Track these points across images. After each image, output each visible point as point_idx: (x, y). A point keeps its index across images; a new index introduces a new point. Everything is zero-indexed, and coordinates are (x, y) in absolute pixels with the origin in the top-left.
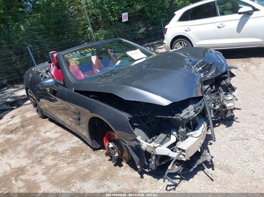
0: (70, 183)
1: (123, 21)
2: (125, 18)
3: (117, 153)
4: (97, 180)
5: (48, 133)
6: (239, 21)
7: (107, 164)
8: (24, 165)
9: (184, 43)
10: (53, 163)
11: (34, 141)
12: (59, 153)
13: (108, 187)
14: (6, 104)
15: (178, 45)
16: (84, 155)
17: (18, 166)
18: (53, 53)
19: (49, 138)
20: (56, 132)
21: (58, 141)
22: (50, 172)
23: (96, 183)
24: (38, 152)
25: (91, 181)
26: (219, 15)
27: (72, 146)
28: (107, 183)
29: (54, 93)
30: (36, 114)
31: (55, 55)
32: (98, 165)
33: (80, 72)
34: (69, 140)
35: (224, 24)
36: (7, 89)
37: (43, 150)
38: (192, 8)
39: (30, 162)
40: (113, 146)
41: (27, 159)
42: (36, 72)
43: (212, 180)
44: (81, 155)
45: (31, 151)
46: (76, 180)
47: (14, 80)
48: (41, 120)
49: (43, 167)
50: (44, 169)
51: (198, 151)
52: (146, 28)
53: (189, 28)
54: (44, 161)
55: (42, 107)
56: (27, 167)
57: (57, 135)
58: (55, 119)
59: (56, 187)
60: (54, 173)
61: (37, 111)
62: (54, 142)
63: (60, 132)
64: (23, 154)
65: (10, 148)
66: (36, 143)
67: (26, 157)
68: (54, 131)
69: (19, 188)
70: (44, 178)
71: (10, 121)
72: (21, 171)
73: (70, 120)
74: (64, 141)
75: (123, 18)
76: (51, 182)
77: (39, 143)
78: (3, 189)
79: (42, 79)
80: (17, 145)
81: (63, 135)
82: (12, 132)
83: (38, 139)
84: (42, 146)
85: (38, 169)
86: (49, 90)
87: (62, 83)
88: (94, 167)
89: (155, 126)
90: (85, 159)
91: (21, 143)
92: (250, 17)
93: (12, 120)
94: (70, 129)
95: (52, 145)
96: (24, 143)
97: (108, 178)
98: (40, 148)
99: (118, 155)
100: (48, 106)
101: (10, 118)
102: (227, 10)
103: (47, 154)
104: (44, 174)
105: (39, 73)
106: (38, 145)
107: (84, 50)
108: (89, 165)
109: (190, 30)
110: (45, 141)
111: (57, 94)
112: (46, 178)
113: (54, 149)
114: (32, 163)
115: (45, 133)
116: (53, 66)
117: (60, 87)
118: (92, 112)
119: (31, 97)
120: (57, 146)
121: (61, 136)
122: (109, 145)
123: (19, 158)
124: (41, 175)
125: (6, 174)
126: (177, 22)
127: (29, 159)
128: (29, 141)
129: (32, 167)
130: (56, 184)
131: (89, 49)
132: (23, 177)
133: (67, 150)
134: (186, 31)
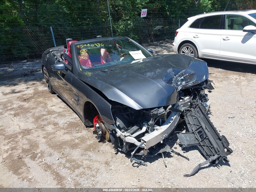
0: (62, 148)
1: (142, 16)
2: (144, 14)
3: (101, 131)
4: (82, 149)
5: (54, 107)
6: (243, 37)
7: (94, 139)
8: (30, 128)
9: (190, 48)
10: (52, 131)
11: (41, 111)
12: (59, 124)
13: (89, 156)
14: (24, 75)
15: (185, 49)
16: (78, 129)
17: (26, 128)
18: (70, 40)
19: (54, 111)
20: (60, 107)
21: (60, 115)
22: (49, 137)
23: (81, 152)
24: (43, 120)
25: (78, 150)
26: (227, 29)
27: (71, 120)
28: (89, 153)
29: (63, 75)
30: (47, 88)
31: (70, 43)
32: (87, 139)
33: (89, 60)
34: (69, 116)
35: (230, 37)
36: (27, 62)
37: (47, 119)
38: (204, 17)
39: (35, 127)
40: (99, 126)
41: (33, 124)
42: (53, 54)
43: (166, 166)
44: (75, 129)
45: (37, 119)
46: (67, 147)
47: (34, 55)
48: (50, 95)
49: (45, 132)
50: (45, 134)
51: (160, 142)
52: (162, 26)
53: (197, 36)
54: (46, 128)
55: (52, 84)
56: (32, 130)
57: (61, 110)
58: (61, 96)
59: (52, 149)
60: (52, 138)
61: (48, 87)
62: (57, 115)
63: (64, 108)
64: (31, 120)
65: (22, 113)
66: (42, 113)
67: (33, 122)
68: (59, 106)
69: (24, 144)
70: (44, 140)
71: (25, 91)
72: (27, 132)
73: (72, 100)
74: (65, 116)
75: (142, 13)
76: (49, 145)
77: (45, 113)
78: (12, 142)
79: (56, 62)
80: (27, 112)
81: (65, 111)
82: (25, 100)
83: (44, 110)
84: (47, 117)
85: (40, 133)
86: (59, 72)
87: (71, 69)
88: (83, 139)
89: (133, 117)
90: (78, 133)
91: (31, 111)
92: (254, 36)
93: (27, 90)
94: (71, 107)
95: (55, 117)
96: (33, 111)
97: (91, 150)
98: (45, 117)
99: (101, 133)
100: (57, 84)
101: (25, 88)
102: (237, 24)
103: (49, 123)
104: (44, 138)
105: (54, 56)
106: (44, 115)
107: (94, 43)
108: (79, 138)
109: (198, 37)
110: (50, 113)
111: (65, 77)
112: (45, 141)
113: (56, 120)
114: (37, 128)
115: (51, 106)
116: (67, 51)
117: (69, 72)
118: (87, 97)
119: (45, 74)
120: (58, 119)
121: (63, 111)
122: (96, 124)
123: (27, 122)
124: (42, 138)
125: (15, 133)
126: (188, 27)
127: (35, 124)
128: (37, 110)
129: (36, 131)
130: (52, 147)
131: (99, 44)
132: (28, 137)
133: (66, 123)
134: (194, 37)
